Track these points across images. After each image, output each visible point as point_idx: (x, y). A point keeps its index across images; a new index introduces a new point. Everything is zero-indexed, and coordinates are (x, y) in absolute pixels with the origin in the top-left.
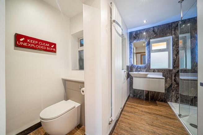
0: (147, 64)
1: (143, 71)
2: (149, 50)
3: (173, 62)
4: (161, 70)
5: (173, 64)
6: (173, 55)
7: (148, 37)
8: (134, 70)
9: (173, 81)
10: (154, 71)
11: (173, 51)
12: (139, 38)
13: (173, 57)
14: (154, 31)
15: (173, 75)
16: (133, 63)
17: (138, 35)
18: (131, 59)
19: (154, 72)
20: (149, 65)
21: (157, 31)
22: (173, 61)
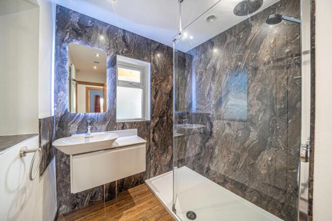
0: (109, 111)
1: (99, 128)
2: (113, 77)
3: (151, 109)
4: (135, 123)
5: (151, 112)
6: (151, 96)
7: (112, 45)
8: (73, 127)
9: (151, 142)
10: (124, 126)
11: (151, 89)
12: (89, 38)
13: (151, 99)
14: (124, 39)
15: (151, 131)
16: (67, 106)
17: (87, 30)
18: (62, 93)
19: (124, 129)
20: (113, 114)
21: (130, 43)
22: (151, 107)
